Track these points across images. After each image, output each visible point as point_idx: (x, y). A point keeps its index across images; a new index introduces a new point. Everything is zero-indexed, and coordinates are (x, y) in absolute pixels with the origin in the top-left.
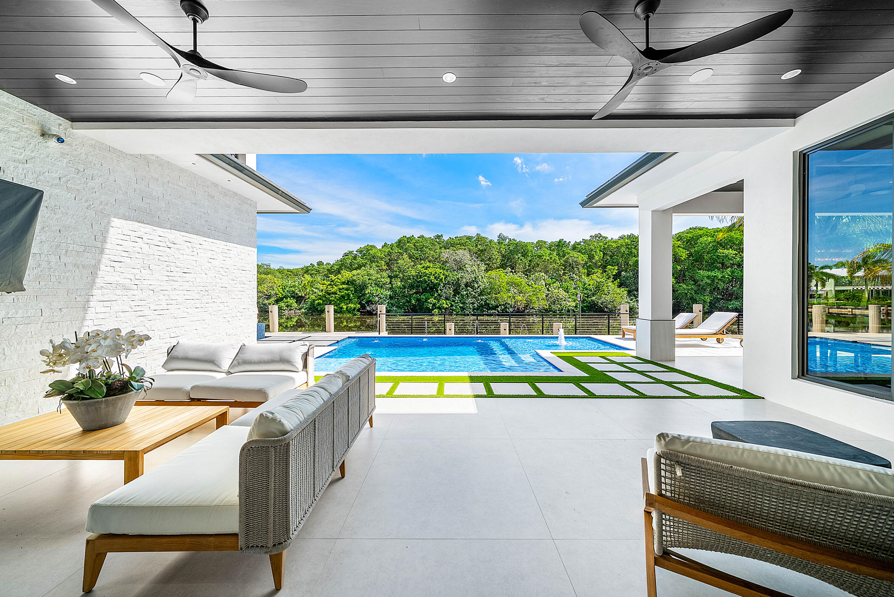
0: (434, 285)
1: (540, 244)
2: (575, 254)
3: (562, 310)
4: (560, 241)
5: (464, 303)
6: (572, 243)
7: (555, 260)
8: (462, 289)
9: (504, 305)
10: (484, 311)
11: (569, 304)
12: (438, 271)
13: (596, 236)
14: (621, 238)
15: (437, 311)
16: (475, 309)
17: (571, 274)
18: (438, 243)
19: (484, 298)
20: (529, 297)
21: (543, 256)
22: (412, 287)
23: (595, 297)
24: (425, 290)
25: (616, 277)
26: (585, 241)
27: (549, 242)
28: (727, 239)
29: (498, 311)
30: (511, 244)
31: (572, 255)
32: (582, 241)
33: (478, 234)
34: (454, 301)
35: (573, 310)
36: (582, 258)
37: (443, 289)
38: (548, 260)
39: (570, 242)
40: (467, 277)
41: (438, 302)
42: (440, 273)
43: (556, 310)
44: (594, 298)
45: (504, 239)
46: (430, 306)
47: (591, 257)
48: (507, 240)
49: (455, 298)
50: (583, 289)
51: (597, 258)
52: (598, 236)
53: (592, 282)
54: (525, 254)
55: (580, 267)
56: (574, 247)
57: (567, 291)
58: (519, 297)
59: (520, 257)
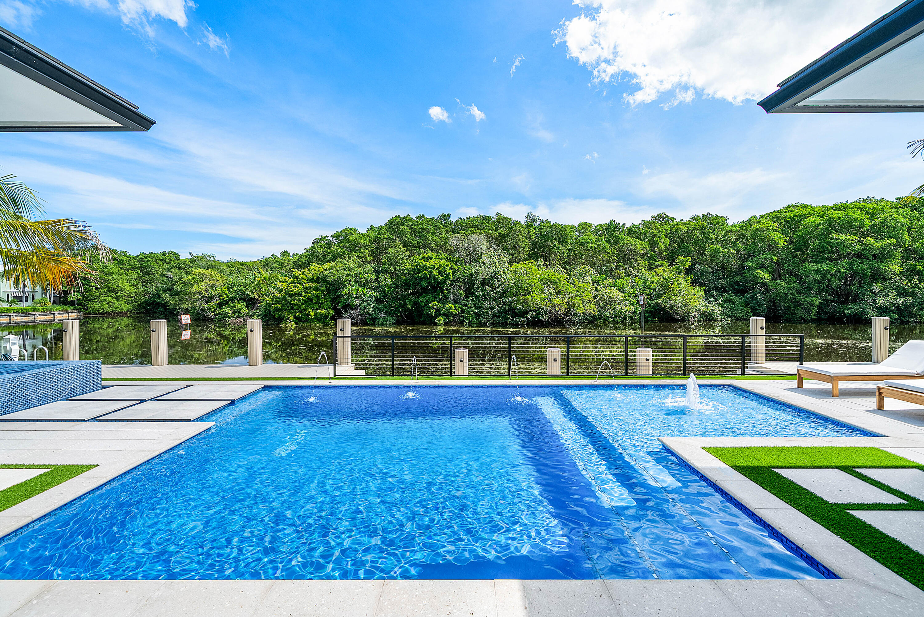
0: (439, 283)
1: (583, 227)
2: (630, 240)
3: (616, 317)
4: (611, 223)
5: (480, 307)
6: (628, 225)
7: (604, 248)
8: (478, 288)
9: (536, 311)
10: (508, 319)
11: (627, 308)
12: (444, 262)
13: (659, 216)
14: (694, 218)
15: (442, 319)
16: (496, 316)
17: (626, 268)
18: (444, 226)
19: (508, 301)
20: (571, 299)
21: (588, 242)
22: (406, 285)
23: (661, 300)
24: (425, 291)
25: (689, 271)
26: (645, 223)
27: (596, 225)
28: (842, 221)
29: (528, 319)
30: (544, 226)
31: (628, 242)
32: (641, 223)
33: (498, 214)
34: (466, 305)
35: (631, 317)
36: (642, 246)
37: (450, 289)
38: (595, 248)
39: (624, 224)
40: (484, 272)
41: (443, 307)
42: (447, 266)
43: (608, 317)
44: (659, 300)
45: (534, 220)
46: (433, 312)
47: (654, 245)
48: (538, 222)
49: (468, 301)
50: (644, 288)
51: (661, 246)
52: (662, 217)
53: (656, 279)
54: (562, 241)
55: (639, 258)
56: (631, 232)
57: (622, 290)
58: (558, 301)
59: (556, 244)
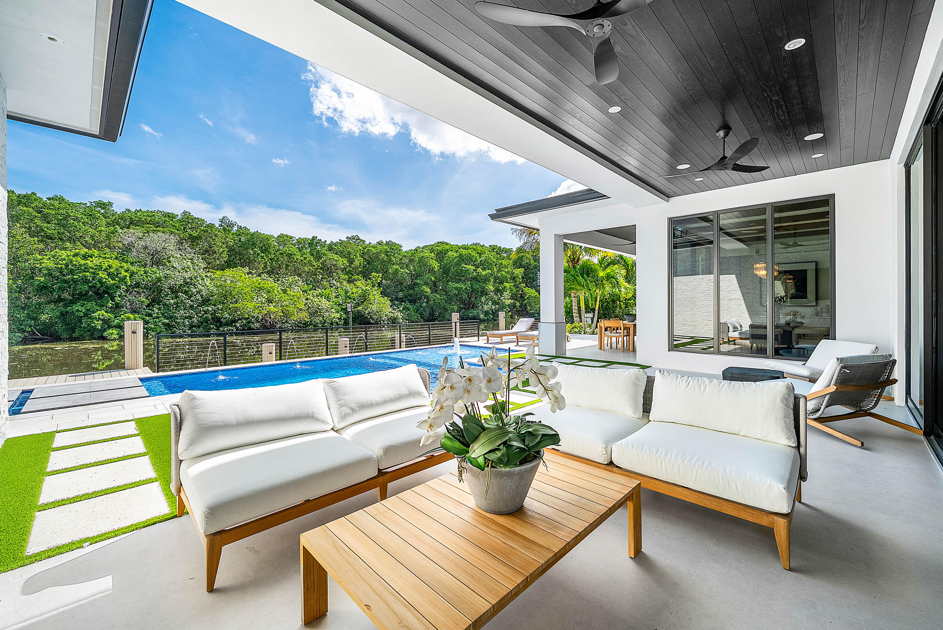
0: (108, 288)
1: (283, 239)
2: (330, 255)
3: (324, 323)
4: (314, 238)
5: (171, 317)
6: (328, 242)
7: (310, 261)
8: (166, 296)
9: (246, 319)
10: (210, 329)
11: (333, 315)
12: (116, 264)
13: (353, 238)
14: (380, 243)
15: (116, 332)
16: (195, 326)
17: (330, 280)
18: (104, 216)
19: (210, 309)
20: (285, 307)
21: (294, 254)
23: (361, 307)
24: (82, 296)
25: (379, 285)
26: (341, 242)
27: (297, 238)
29: (237, 329)
30: (243, 233)
31: (331, 257)
32: (338, 241)
33: (185, 213)
34: (150, 315)
35: (337, 323)
36: (342, 262)
37: (125, 296)
38: (302, 260)
39: (326, 241)
40: (177, 278)
41: (115, 317)
42: (121, 267)
43: (317, 323)
44: (360, 308)
45: (231, 225)
46: (98, 325)
47: (351, 262)
48: (235, 228)
49: (153, 311)
50: (346, 297)
51: (357, 263)
52: (356, 239)
53: (355, 290)
54: (265, 249)
55: (340, 272)
56: (331, 247)
57: (328, 299)
58: (272, 308)
59: (259, 253)
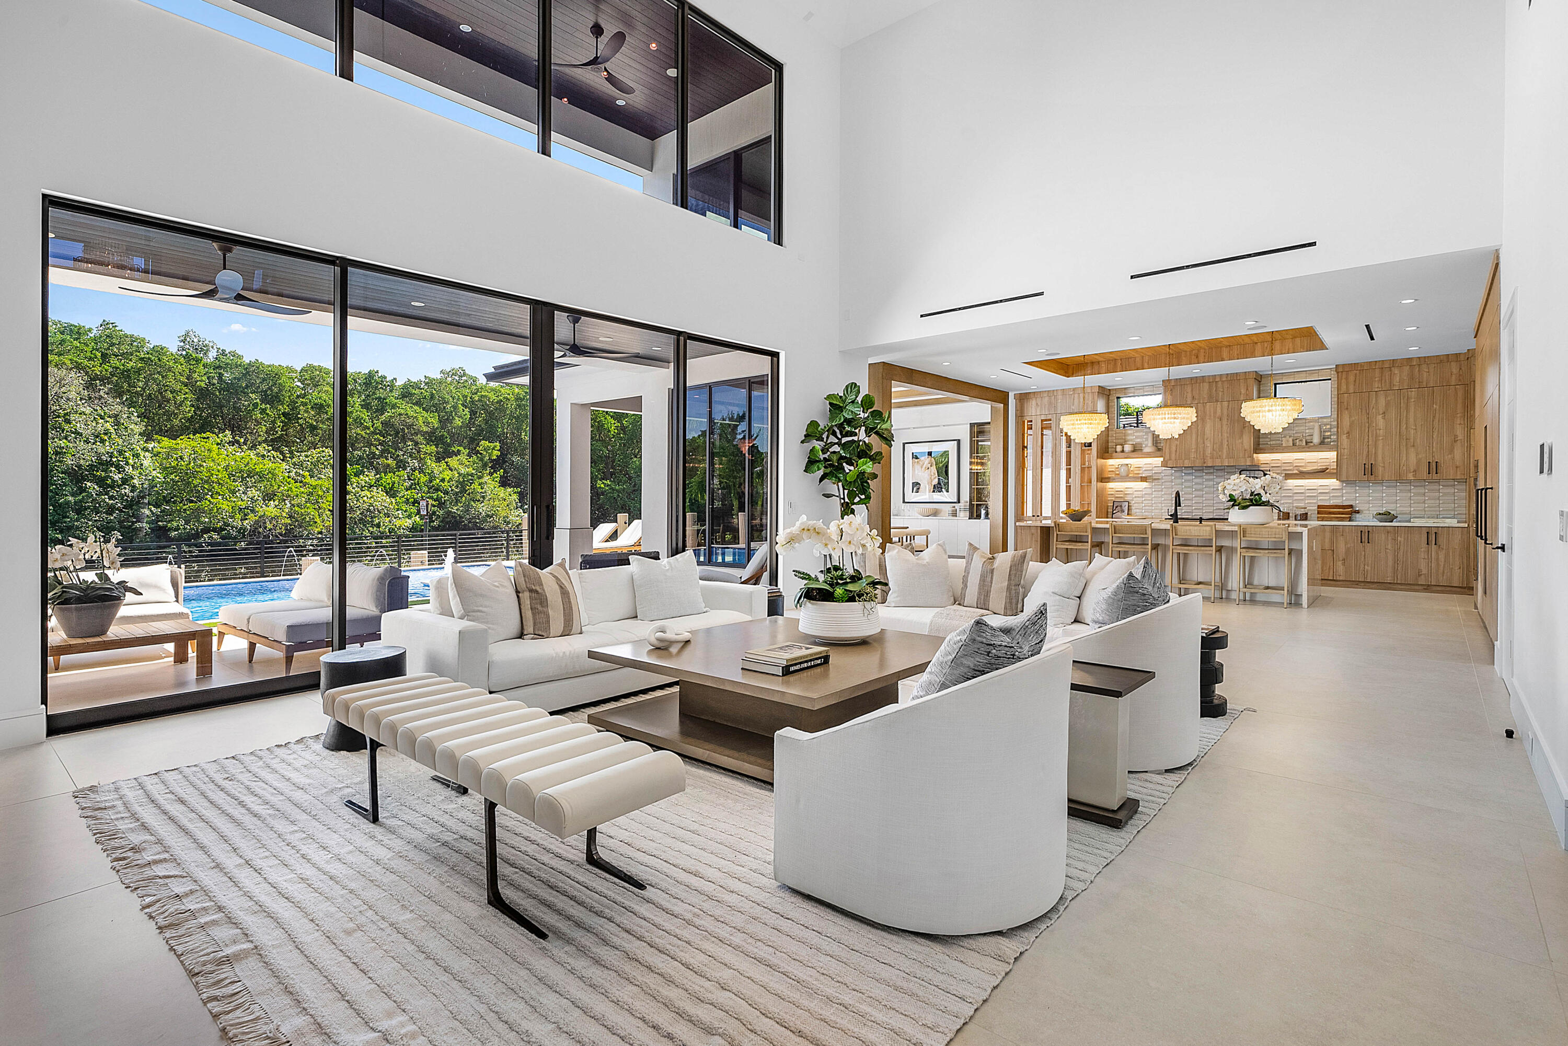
1: (315, 375)
2: (406, 408)
4: (370, 375)
6: (400, 383)
9: (219, 530)
11: (399, 522)
13: (453, 372)
17: (399, 456)
20: (296, 508)
23: (455, 507)
25: (496, 464)
26: (429, 382)
30: (228, 364)
31: (401, 410)
32: (423, 379)
33: (105, 324)
36: (426, 420)
39: (395, 379)
44: (453, 509)
45: (201, 347)
47: (445, 421)
48: (212, 354)
50: (430, 489)
51: (458, 422)
52: (459, 374)
53: (447, 475)
54: (271, 398)
55: (419, 438)
56: (406, 393)
57: (391, 492)
58: (271, 509)
59: (257, 403)
